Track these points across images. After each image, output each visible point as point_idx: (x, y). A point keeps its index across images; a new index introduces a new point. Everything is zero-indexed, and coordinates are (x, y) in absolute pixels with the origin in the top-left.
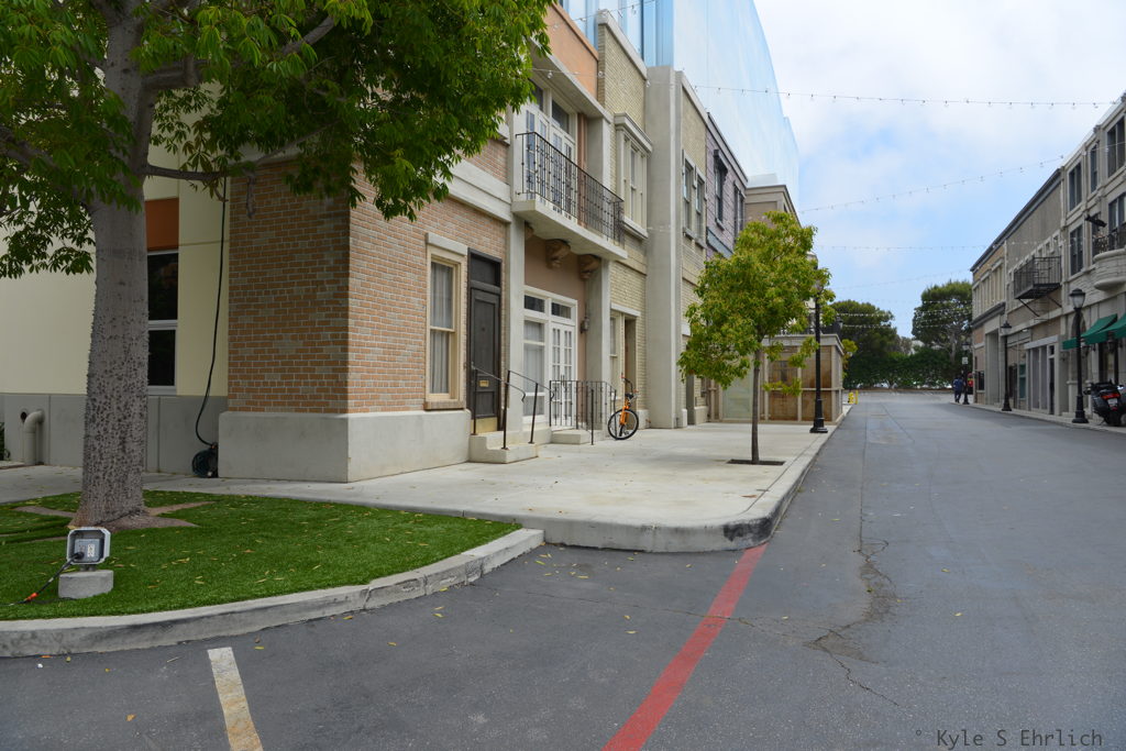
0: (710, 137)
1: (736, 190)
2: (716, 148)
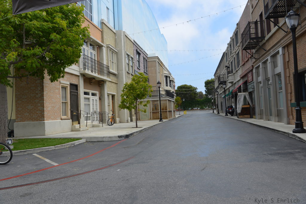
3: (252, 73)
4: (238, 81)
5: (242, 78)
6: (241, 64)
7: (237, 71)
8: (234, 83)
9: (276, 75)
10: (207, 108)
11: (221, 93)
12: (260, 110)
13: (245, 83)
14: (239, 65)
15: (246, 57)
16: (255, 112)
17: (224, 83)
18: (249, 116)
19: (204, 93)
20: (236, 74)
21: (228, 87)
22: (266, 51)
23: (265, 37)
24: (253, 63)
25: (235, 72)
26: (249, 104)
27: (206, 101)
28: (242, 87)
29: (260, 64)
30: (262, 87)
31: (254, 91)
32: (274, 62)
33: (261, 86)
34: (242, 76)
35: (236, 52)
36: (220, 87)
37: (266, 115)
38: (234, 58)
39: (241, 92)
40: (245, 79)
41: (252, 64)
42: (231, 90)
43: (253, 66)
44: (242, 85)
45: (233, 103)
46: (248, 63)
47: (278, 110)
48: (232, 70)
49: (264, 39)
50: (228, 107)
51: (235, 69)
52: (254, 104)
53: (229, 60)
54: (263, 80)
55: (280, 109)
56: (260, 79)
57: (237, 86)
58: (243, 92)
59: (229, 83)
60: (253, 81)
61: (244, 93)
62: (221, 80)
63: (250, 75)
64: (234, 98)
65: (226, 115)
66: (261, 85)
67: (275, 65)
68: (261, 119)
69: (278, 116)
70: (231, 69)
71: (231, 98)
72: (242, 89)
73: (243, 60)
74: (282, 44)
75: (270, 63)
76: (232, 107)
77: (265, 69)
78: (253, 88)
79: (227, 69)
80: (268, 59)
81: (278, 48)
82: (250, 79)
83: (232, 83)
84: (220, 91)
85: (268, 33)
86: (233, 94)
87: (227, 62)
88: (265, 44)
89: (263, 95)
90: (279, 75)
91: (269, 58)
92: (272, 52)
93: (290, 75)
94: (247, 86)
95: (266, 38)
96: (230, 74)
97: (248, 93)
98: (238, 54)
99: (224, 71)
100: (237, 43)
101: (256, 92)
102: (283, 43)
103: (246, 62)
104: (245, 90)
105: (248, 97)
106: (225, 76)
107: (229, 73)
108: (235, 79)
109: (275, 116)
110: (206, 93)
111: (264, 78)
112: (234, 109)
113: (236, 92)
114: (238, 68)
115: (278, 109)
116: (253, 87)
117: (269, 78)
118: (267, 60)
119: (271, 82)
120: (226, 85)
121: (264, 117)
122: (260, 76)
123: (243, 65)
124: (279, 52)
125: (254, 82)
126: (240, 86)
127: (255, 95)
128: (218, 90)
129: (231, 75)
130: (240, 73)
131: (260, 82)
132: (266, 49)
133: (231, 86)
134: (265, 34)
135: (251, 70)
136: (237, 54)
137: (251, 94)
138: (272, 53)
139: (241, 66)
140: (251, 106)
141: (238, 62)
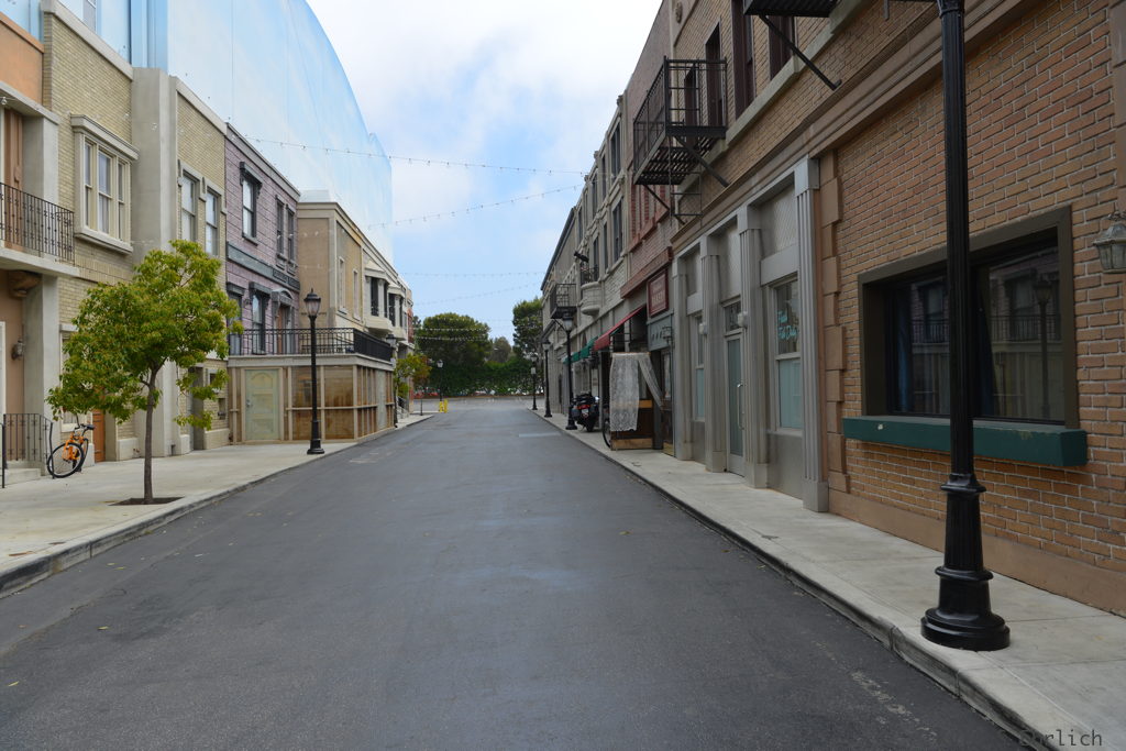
0: (232, 148)
1: (280, 205)
2: (244, 159)
3: (667, 276)
4: (614, 309)
5: (630, 296)
6: (627, 246)
7: (611, 273)
8: (601, 314)
9: (767, 287)
10: (518, 392)
11: (560, 348)
12: (692, 424)
13: (640, 317)
14: (621, 250)
15: (647, 218)
16: (671, 429)
17: (571, 313)
18: (648, 442)
19: (512, 344)
20: (607, 284)
21: (581, 328)
22: (726, 185)
23: (726, 129)
24: (673, 241)
25: (605, 276)
26: (650, 396)
27: (515, 370)
28: (627, 330)
29: (703, 241)
30: (705, 335)
31: (669, 350)
32: (760, 231)
33: (701, 330)
34: (627, 291)
35: (610, 205)
36: (558, 326)
37: (715, 450)
38: (605, 226)
39: (622, 350)
40: (640, 302)
41: (670, 245)
42: (590, 338)
43: (670, 252)
44: (627, 325)
45: (595, 384)
46: (652, 241)
47: (768, 436)
48: (596, 268)
49: (724, 138)
50: (579, 399)
51: (606, 267)
52: (668, 396)
53: (588, 233)
54: (711, 307)
55: (781, 432)
56: (698, 302)
57: (610, 326)
58: (631, 351)
59: (586, 313)
60: (667, 309)
61: (634, 354)
62: (560, 305)
63: (657, 286)
64: (600, 367)
65: (571, 426)
66: (703, 326)
67: (764, 244)
68: (693, 458)
69: (768, 461)
70: (591, 265)
71: (588, 368)
72: (627, 337)
73: (634, 230)
74: (808, 143)
75: (747, 235)
76: (590, 398)
77: (719, 264)
78: (667, 338)
79: (581, 265)
80: (736, 217)
81: (787, 164)
82: (658, 300)
83: (594, 313)
84: (557, 340)
85: (739, 112)
86: (595, 355)
87: (582, 243)
88: (723, 157)
89: (707, 364)
90: (783, 287)
91: (742, 213)
92: (759, 187)
93: (840, 285)
94: (647, 326)
95: (731, 134)
96: (590, 284)
97: (647, 355)
98: (618, 212)
99: (571, 272)
100: (616, 170)
101: (677, 354)
102: (815, 137)
103: (647, 237)
104: (639, 342)
105: (647, 371)
106: (572, 290)
107: (585, 278)
108: (604, 302)
109: (759, 463)
110: (516, 342)
111: (716, 301)
112: (597, 408)
113: (607, 348)
114: (618, 262)
115: (771, 431)
116: (668, 334)
117: (739, 296)
118: (733, 222)
119: (745, 317)
120: (572, 319)
121: (709, 455)
122: (695, 292)
123: (634, 250)
124: (793, 183)
125: (672, 315)
126: (622, 327)
127: (676, 364)
128: (551, 339)
129: (591, 287)
130: (622, 279)
131: (698, 317)
132: (727, 181)
133: (591, 326)
134: (727, 117)
135: (663, 267)
136: (615, 212)
137: (658, 358)
138: (754, 191)
139: (626, 255)
140: (659, 404)
141: (618, 241)
